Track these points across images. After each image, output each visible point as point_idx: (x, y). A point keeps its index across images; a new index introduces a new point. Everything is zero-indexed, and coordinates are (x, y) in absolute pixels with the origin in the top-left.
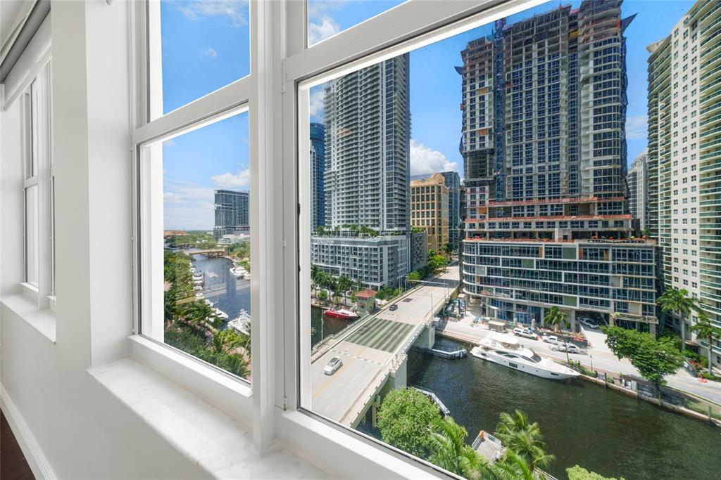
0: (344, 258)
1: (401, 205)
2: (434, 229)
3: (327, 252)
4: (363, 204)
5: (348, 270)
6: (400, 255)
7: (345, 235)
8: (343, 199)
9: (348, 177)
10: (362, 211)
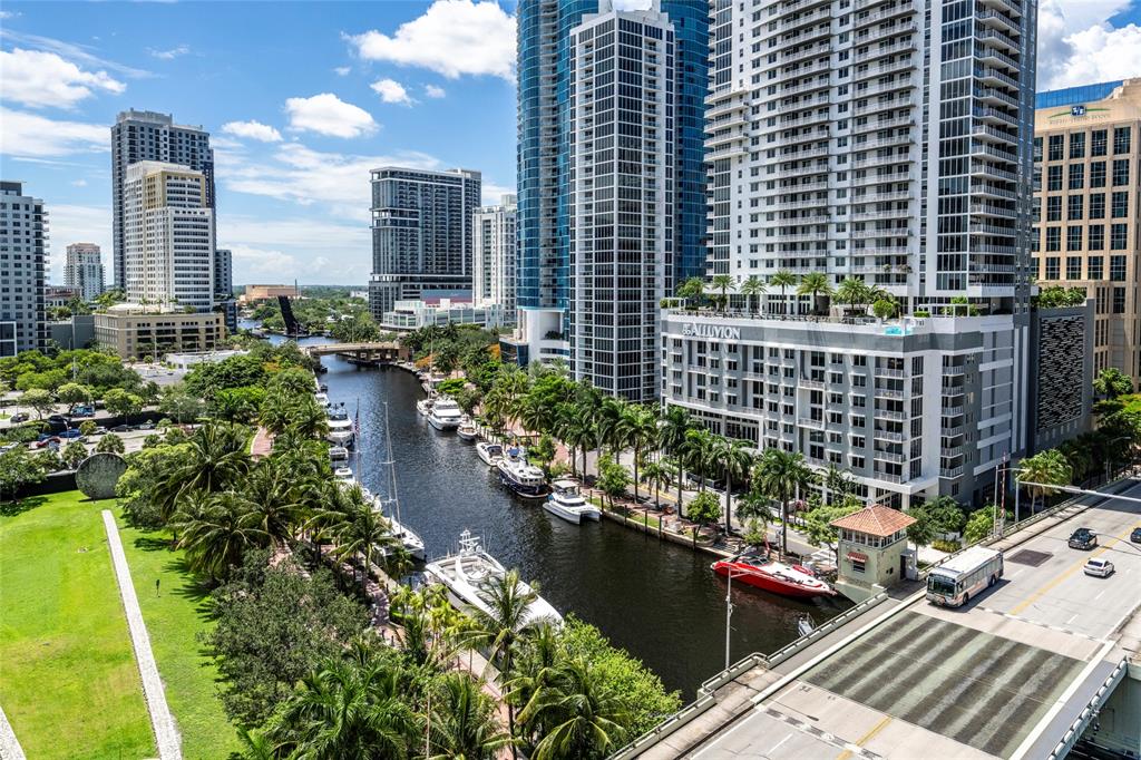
0: (774, 390)
1: (998, 204)
2: (1120, 293)
3: (715, 364)
4: (845, 201)
5: (789, 429)
6: (986, 389)
7: (777, 309)
8: (771, 185)
9: (791, 108)
10: (841, 228)
